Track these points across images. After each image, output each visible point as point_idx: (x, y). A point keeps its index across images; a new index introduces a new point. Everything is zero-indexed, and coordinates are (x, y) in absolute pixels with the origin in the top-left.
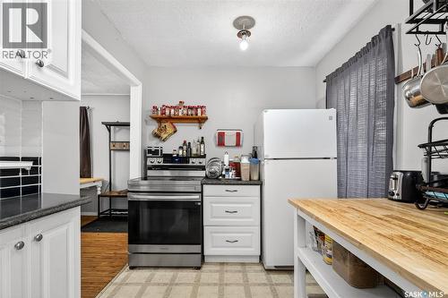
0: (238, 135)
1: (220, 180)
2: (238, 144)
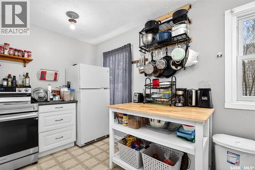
0: (56, 74)
1: (48, 101)
2: (55, 79)
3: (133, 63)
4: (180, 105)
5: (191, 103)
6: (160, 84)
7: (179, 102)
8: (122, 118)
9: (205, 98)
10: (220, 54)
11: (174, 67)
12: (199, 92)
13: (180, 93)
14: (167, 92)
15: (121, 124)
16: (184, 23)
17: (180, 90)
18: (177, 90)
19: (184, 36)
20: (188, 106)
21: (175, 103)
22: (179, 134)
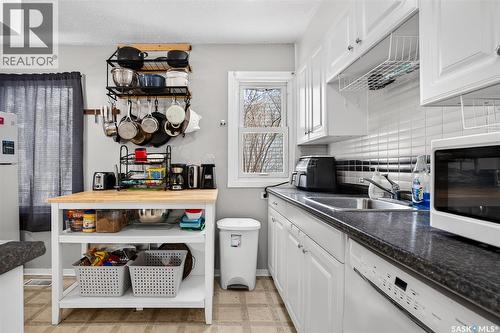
3: (86, 112)
4: (179, 187)
5: (192, 185)
6: (149, 156)
7: (178, 184)
8: (81, 219)
9: (208, 177)
10: (223, 121)
11: (169, 133)
12: (201, 168)
13: (178, 170)
14: (160, 170)
15: (81, 230)
16: (183, 71)
17: (178, 166)
18: (173, 166)
19: (184, 91)
20: (189, 189)
21: (171, 186)
22: (182, 225)
